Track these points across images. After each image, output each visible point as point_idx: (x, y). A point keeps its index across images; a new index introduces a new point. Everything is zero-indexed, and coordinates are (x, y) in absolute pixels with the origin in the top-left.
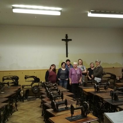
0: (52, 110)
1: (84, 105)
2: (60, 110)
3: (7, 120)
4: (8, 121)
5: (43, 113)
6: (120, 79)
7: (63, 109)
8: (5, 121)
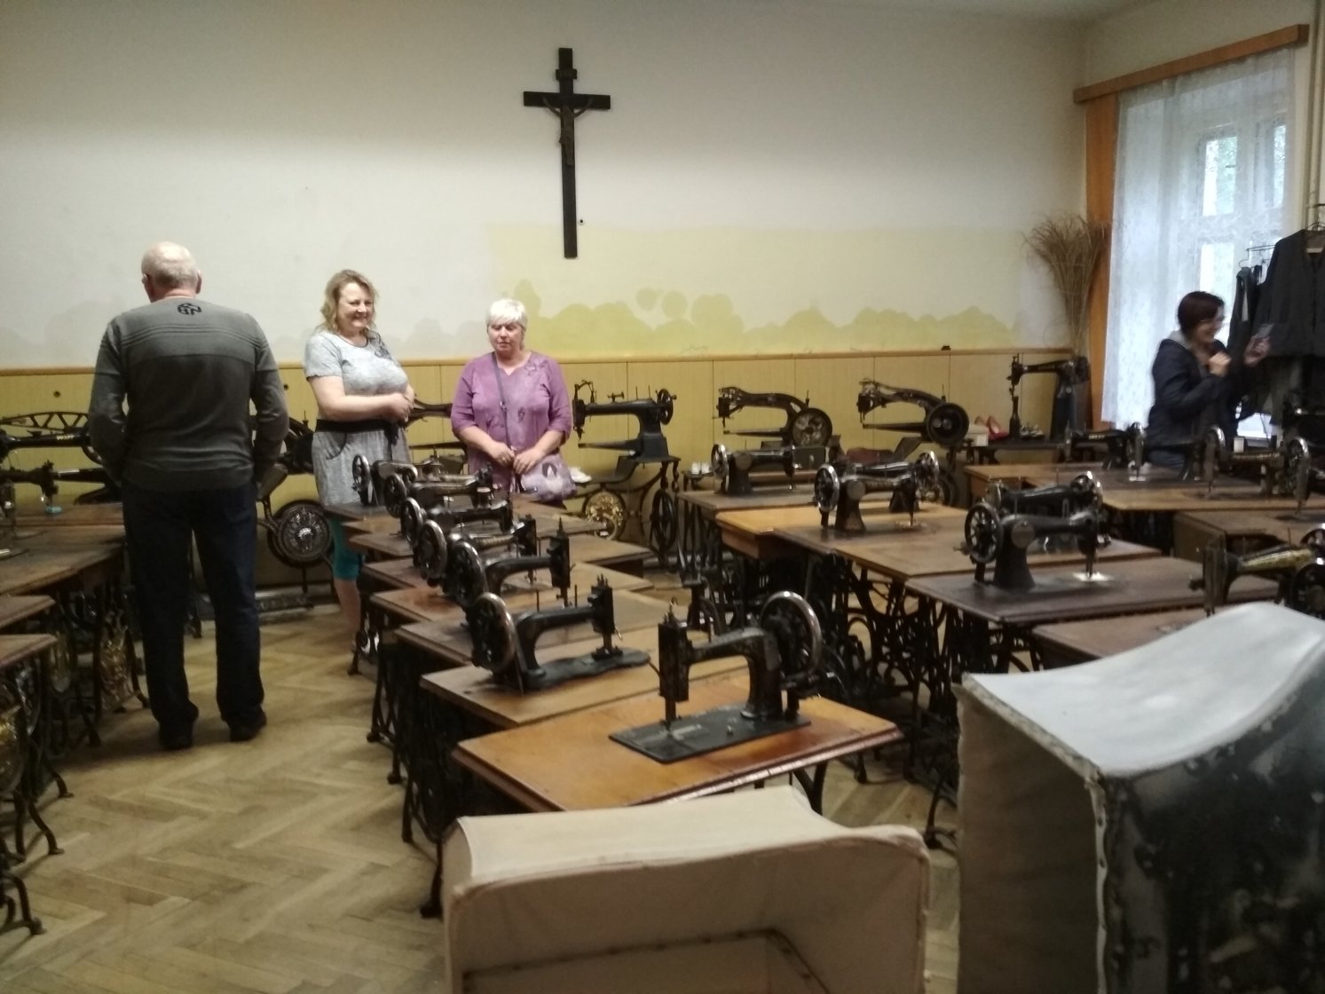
0: (483, 673)
1: (776, 618)
2: (552, 673)
3: (53, 789)
4: (63, 792)
5: (376, 714)
6: (995, 440)
7: (578, 668)
8: (42, 800)
